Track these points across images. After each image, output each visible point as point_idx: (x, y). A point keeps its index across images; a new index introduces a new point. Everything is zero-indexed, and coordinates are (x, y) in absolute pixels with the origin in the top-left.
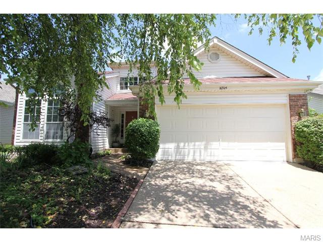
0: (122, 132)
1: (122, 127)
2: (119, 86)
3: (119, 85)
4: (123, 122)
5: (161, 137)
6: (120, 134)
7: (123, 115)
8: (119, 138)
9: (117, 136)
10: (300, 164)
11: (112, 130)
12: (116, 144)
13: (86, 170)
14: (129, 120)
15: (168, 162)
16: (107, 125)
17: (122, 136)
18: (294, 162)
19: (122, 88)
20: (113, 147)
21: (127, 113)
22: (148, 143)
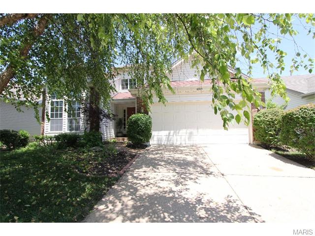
0: (125, 125)
1: (125, 121)
2: (121, 87)
3: (121, 85)
4: (125, 116)
5: (153, 127)
6: (123, 126)
7: (125, 111)
8: (122, 130)
9: (121, 128)
10: (258, 145)
11: (117, 123)
12: (120, 134)
13: (101, 149)
14: (130, 115)
15: (160, 145)
16: (113, 119)
17: (125, 128)
18: (253, 144)
19: (123, 88)
20: (117, 137)
21: (128, 108)
22: (143, 131)
